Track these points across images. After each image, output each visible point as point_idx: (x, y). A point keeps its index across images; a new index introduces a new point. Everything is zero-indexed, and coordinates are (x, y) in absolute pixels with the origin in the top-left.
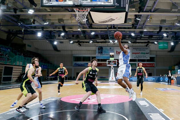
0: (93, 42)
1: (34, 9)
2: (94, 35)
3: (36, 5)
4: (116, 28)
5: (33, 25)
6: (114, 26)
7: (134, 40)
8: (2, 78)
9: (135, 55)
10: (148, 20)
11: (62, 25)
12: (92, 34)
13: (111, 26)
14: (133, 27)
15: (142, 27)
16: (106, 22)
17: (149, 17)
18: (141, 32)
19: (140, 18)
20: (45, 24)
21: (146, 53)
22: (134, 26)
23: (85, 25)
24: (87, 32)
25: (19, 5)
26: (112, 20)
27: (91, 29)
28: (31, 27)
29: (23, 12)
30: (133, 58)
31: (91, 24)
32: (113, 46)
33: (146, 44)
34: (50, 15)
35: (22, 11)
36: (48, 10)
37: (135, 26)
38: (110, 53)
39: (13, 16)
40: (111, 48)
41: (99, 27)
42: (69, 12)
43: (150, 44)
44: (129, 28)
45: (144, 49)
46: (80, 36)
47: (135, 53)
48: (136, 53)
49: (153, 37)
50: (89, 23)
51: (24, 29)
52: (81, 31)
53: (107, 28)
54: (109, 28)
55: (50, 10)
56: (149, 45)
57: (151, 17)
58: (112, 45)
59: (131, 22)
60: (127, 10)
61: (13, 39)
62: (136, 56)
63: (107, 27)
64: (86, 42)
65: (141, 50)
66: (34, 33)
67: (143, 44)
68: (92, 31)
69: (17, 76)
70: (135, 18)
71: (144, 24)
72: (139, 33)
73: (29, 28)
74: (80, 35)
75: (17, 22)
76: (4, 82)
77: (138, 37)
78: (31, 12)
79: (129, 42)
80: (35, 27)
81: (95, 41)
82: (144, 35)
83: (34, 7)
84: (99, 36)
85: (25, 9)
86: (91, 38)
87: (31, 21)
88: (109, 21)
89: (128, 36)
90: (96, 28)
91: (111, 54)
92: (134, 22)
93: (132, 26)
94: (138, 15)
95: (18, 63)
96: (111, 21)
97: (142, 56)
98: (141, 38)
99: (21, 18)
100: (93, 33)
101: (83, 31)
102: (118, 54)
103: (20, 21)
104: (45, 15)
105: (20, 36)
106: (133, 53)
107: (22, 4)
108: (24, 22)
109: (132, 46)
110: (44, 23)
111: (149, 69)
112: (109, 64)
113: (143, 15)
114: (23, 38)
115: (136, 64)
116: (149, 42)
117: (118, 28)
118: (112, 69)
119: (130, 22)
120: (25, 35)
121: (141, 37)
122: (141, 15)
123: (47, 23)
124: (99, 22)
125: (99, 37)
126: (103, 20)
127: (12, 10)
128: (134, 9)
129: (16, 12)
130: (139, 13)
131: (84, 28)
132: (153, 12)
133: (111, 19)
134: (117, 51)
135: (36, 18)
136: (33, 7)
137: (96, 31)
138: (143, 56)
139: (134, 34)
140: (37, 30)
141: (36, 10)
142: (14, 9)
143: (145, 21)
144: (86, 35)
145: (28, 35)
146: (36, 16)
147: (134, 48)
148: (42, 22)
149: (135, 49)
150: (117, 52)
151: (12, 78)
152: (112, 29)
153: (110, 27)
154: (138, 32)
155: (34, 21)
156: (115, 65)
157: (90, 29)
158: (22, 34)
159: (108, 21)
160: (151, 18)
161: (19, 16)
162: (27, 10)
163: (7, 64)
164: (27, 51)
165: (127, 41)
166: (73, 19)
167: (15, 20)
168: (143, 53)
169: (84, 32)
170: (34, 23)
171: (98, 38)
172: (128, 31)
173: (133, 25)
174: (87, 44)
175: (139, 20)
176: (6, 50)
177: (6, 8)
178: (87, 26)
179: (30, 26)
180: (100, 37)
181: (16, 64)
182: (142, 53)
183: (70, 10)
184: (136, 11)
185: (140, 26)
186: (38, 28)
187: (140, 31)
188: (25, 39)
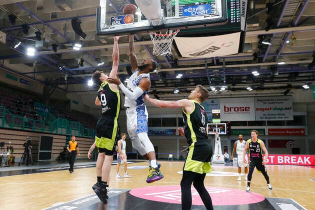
0: (181, 92)
1: (81, 42)
2: (181, 79)
3: (84, 36)
4: (221, 64)
5: (80, 68)
6: (217, 61)
7: (258, 84)
8: (38, 154)
9: (261, 113)
10: (288, 42)
11: (125, 65)
12: (177, 77)
13: (213, 60)
14: (255, 59)
15: (275, 58)
16: (204, 53)
17: (289, 37)
18: (274, 68)
19: (269, 41)
20: (99, 65)
21: (286, 109)
22: (257, 58)
23: (165, 61)
24: (168, 75)
25: (60, 39)
26: (215, 48)
27: (176, 68)
28: (78, 72)
29: (66, 48)
30: (258, 119)
31: (176, 60)
32: (218, 97)
33: (284, 91)
34: (106, 49)
35: (64, 47)
36: (103, 42)
37: (259, 58)
38: (213, 110)
39: (52, 56)
40: (213, 102)
41: (191, 63)
42: (138, 41)
43: (293, 90)
44: (246, 62)
45: (282, 101)
46: (157, 82)
47: (261, 109)
48: (263, 110)
49: (300, 75)
50: (172, 58)
51: (67, 76)
52: (159, 72)
53: (206, 64)
54: (209, 65)
55: (105, 42)
56: (292, 93)
57: (293, 37)
58: (216, 95)
59: (251, 51)
60: (243, 28)
61: (52, 92)
62: (264, 115)
63: (206, 62)
64: (168, 92)
65: (273, 103)
66: (83, 81)
67: (277, 91)
68: (177, 73)
69: (59, 152)
70: (260, 42)
71: (277, 51)
72: (268, 69)
73: (75, 73)
74: (156, 80)
75: (57, 65)
76: (40, 161)
77: (267, 79)
78: (77, 47)
79: (248, 88)
80: (83, 72)
81: (183, 90)
82: (279, 74)
83: (81, 38)
84: (191, 80)
85: (69, 43)
86: (177, 84)
87: (77, 61)
88: (209, 51)
89: (245, 78)
90: (184, 67)
91: (215, 111)
92: (258, 50)
93: (253, 57)
94: (265, 35)
95: (59, 130)
96: (213, 52)
97: (276, 115)
98: (272, 79)
99: (63, 58)
100: (179, 76)
101: (162, 72)
102: (228, 111)
103: (62, 63)
104: (99, 50)
105: (62, 86)
106: (257, 109)
107: (65, 36)
108: (67, 65)
109: (255, 95)
110: (98, 63)
111: (292, 140)
112: (211, 130)
113: (277, 34)
114: (66, 91)
115: (264, 130)
116: (290, 86)
117: (226, 62)
118: (218, 139)
119: (249, 51)
120: (70, 86)
121: (273, 77)
122: (271, 35)
123: (103, 63)
124: (190, 55)
125: (190, 82)
126: (198, 50)
127: (51, 48)
128: (257, 25)
129: (55, 50)
130: (267, 31)
131: (163, 67)
132: (298, 25)
133: (213, 47)
134: (225, 106)
135: (85, 57)
136: (80, 40)
137: (185, 71)
138: (279, 115)
139: (258, 72)
140: (87, 77)
141: (84, 44)
142: (52, 45)
143: (281, 46)
144: (167, 80)
145: (74, 85)
146: (84, 53)
147: (258, 100)
148: (94, 62)
149: (262, 101)
150: (225, 108)
151: (52, 155)
152: (214, 65)
153: (211, 62)
154: (266, 68)
155: (82, 61)
156: (223, 133)
157: (174, 68)
158: (65, 84)
159: (207, 51)
160: (295, 39)
161: (60, 55)
162: (71, 45)
163: (45, 131)
164: (72, 110)
165: (245, 87)
166: (145, 52)
167: (54, 62)
168: (279, 109)
169: (163, 74)
170: (82, 65)
171: (188, 85)
172: (245, 67)
173: (255, 55)
174: (170, 95)
175: (267, 45)
176: (43, 110)
177: (42, 46)
178: (168, 64)
179: (76, 71)
180: (192, 82)
181: (57, 132)
182: (276, 109)
183: (138, 39)
184: (260, 28)
185: (270, 57)
186: (89, 73)
187: (269, 66)
188: (69, 92)
